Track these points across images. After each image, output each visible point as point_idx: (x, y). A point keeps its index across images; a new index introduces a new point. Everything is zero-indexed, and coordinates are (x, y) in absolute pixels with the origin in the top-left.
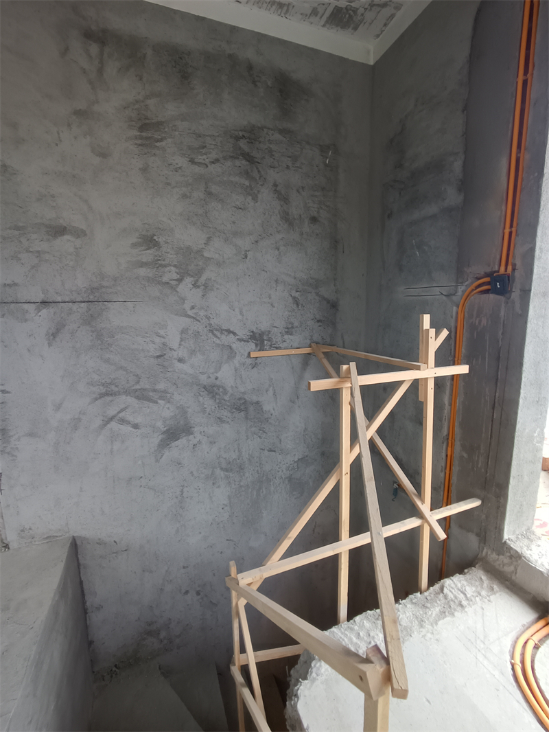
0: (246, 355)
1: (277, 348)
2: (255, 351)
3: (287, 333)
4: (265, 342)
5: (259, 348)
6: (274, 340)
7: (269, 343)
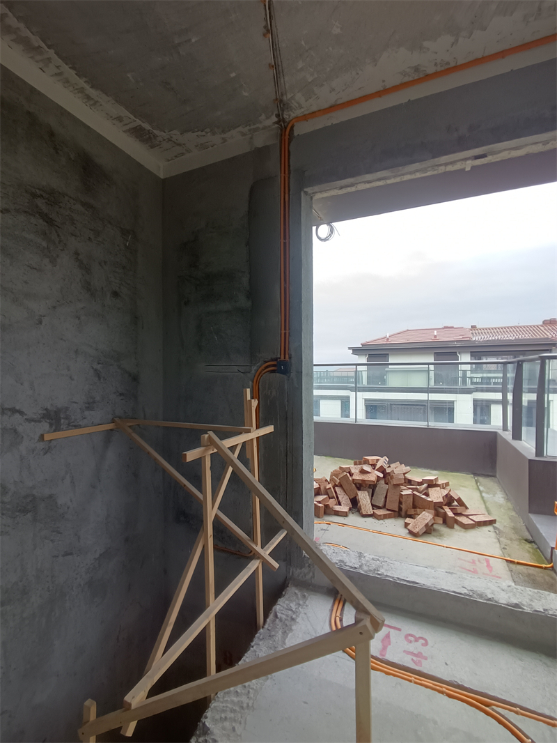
0: (37, 438)
1: (76, 427)
2: (48, 432)
3: (88, 408)
4: (62, 421)
5: (54, 427)
6: (73, 417)
7: (67, 422)
